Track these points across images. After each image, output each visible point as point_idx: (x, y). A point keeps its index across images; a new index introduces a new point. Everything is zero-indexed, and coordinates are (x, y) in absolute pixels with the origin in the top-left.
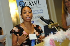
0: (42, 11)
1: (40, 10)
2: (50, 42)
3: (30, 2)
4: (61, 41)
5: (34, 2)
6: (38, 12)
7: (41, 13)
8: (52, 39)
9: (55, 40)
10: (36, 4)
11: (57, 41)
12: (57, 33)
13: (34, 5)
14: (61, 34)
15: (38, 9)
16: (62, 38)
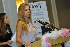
0: (43, 13)
1: (41, 12)
2: (46, 40)
3: (33, 6)
4: (55, 39)
5: (37, 6)
6: (40, 14)
7: (42, 14)
8: (47, 37)
9: (50, 38)
10: (38, 8)
11: (52, 39)
12: (52, 32)
13: (36, 8)
14: (55, 33)
15: (40, 11)
16: (56, 36)
